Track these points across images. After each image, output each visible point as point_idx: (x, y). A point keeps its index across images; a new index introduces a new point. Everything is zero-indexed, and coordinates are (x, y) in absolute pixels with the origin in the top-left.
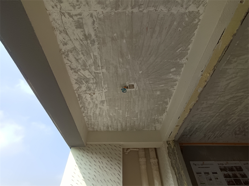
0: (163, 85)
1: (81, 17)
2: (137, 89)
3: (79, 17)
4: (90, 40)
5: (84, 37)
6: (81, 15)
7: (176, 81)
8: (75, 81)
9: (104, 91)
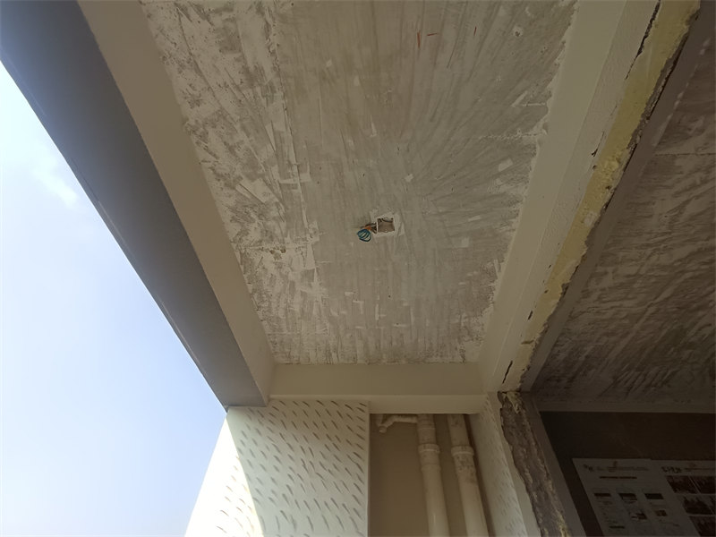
0: (478, 218)
1: (231, 15)
2: (403, 232)
3: (226, 15)
4: (260, 85)
5: (243, 77)
6: (232, 10)
7: (515, 201)
8: (229, 213)
9: (311, 241)
